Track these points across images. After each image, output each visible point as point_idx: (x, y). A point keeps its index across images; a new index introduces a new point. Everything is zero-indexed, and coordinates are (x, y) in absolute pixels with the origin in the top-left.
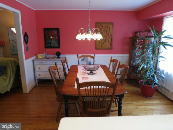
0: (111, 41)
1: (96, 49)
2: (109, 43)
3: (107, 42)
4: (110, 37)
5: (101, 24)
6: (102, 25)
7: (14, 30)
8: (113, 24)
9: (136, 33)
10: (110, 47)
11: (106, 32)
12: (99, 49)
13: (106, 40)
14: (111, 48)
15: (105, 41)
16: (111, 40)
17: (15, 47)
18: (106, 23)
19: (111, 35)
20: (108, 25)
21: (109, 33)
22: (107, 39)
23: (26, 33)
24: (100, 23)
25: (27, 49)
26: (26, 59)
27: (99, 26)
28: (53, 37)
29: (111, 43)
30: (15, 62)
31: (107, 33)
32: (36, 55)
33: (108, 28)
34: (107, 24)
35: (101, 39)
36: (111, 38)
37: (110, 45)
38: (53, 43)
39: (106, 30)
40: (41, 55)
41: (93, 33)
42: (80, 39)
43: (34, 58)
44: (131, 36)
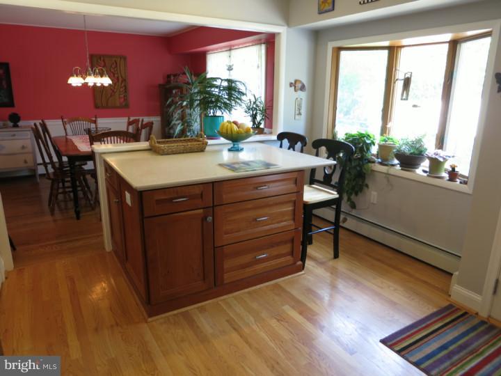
0: (126, 92)
1: (97, 107)
2: (122, 96)
3: (117, 94)
4: (123, 85)
5: (102, 59)
6: (104, 61)
8: (125, 59)
9: (169, 76)
10: (124, 104)
11: (114, 75)
12: (103, 108)
13: (115, 90)
14: (127, 106)
15: (113, 91)
16: (125, 89)
18: (112, 56)
19: (124, 80)
20: (115, 61)
21: (120, 78)
22: (116, 87)
24: (100, 57)
27: (97, 61)
29: (124, 96)
31: (116, 75)
33: (116, 66)
34: (114, 59)
35: (110, 85)
36: (125, 86)
37: (123, 100)
39: (113, 70)
41: (95, 74)
42: (74, 85)
44: (161, 81)
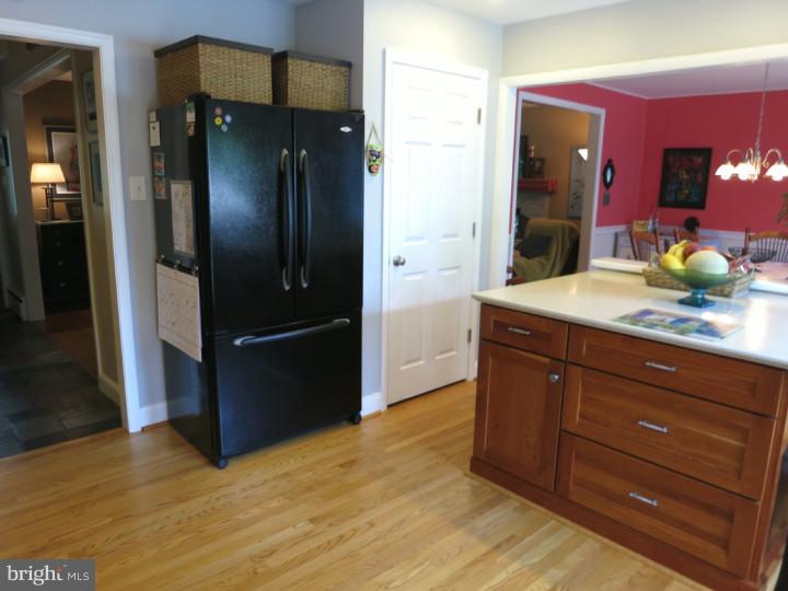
7: (584, 153)
17: (578, 197)
23: (610, 161)
25: (605, 201)
26: (597, 225)
28: (688, 173)
30: (572, 230)
32: (629, 222)
38: (686, 192)
40: (642, 222)
43: (621, 228)
